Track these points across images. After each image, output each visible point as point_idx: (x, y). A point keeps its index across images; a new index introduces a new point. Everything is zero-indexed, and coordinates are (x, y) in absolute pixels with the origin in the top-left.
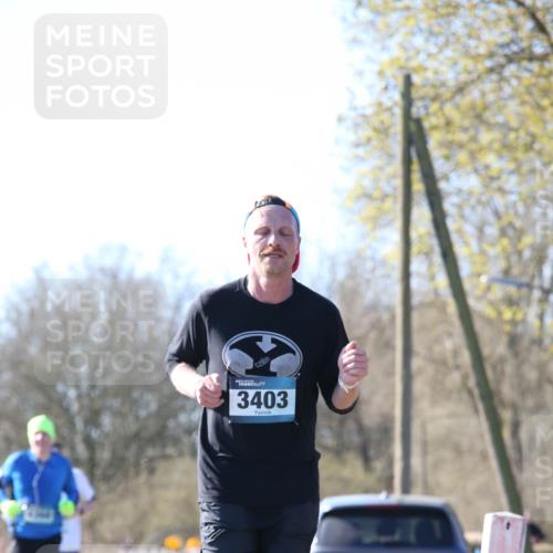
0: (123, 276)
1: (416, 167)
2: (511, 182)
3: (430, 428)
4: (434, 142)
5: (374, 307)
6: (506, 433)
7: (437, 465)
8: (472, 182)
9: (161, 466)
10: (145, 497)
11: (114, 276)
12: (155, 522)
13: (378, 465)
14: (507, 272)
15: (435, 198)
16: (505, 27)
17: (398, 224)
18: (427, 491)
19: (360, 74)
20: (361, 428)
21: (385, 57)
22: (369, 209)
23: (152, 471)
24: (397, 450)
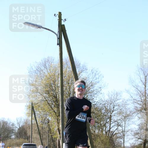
0: (4, 121)
1: (33, 111)
2: (42, 113)
3: (34, 137)
4: (35, 108)
5: (28, 124)
6: (41, 137)
7: (35, 140)
8: (38, 112)
9: (7, 140)
10: (6, 143)
11: (3, 121)
12: (7, 145)
13: (29, 140)
14: (42, 121)
15: (35, 114)
16: (41, 98)
17: (31, 116)
18: (34, 143)
19: (27, 102)
20: (27, 136)
21: (30, 100)
22: (28, 115)
23: (6, 140)
24: (31, 139)
